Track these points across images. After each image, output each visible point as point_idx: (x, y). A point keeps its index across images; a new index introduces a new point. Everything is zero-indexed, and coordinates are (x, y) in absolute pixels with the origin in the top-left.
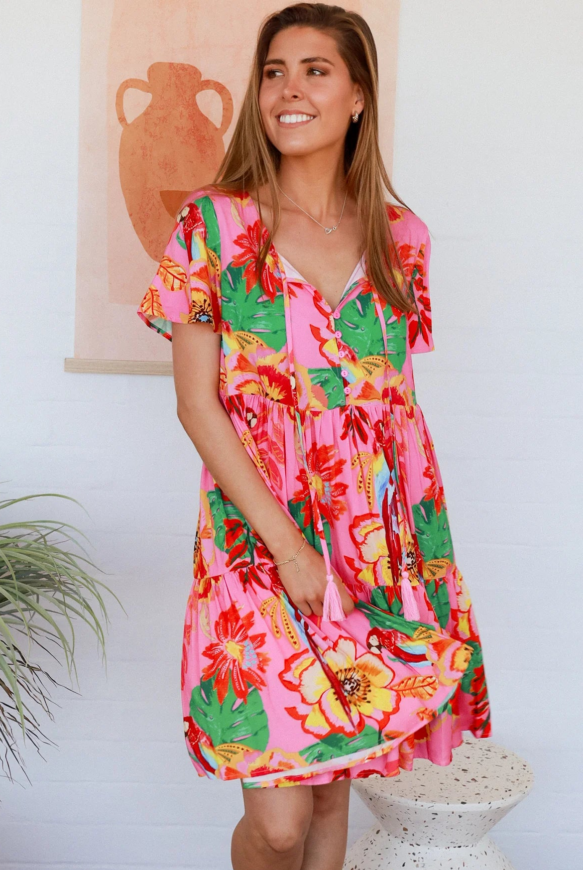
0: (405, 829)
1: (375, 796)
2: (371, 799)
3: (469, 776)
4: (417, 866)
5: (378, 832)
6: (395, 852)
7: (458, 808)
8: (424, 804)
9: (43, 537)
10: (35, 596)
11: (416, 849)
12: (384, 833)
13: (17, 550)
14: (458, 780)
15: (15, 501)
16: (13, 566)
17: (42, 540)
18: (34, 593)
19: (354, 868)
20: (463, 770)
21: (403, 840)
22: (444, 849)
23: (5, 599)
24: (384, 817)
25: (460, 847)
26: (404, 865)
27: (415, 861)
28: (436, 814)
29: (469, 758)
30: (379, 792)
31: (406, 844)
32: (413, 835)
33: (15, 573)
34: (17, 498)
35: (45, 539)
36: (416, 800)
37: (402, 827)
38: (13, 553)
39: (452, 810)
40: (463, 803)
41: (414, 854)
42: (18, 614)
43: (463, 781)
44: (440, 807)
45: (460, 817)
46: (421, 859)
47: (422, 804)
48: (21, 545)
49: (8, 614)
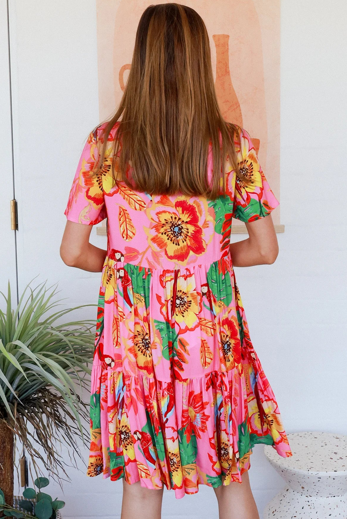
0: (303, 488)
1: (285, 469)
2: (282, 471)
3: (338, 456)
4: (311, 508)
5: (287, 490)
6: (298, 501)
7: (332, 474)
8: (313, 472)
9: (89, 329)
10: (86, 363)
11: (309, 499)
12: (291, 490)
13: (74, 337)
14: (332, 459)
15: (72, 310)
16: (72, 347)
17: (88, 331)
18: (85, 361)
19: (275, 511)
20: (335, 453)
21: (302, 494)
22: (326, 498)
23: (68, 366)
24: (290, 481)
25: (334, 496)
26: (303, 508)
27: (309, 505)
28: (320, 478)
29: (338, 446)
30: (286, 466)
31: (304, 496)
32: (308, 491)
33: (74, 351)
34: (73, 308)
35: (90, 331)
36: (308, 471)
37: (301, 486)
38: (72, 339)
39: (329, 476)
40: (335, 471)
41: (308, 501)
42: (76, 373)
43: (334, 459)
44: (322, 474)
45: (334, 479)
46: (312, 504)
47: (312, 472)
48: (76, 334)
49: (71, 374)
